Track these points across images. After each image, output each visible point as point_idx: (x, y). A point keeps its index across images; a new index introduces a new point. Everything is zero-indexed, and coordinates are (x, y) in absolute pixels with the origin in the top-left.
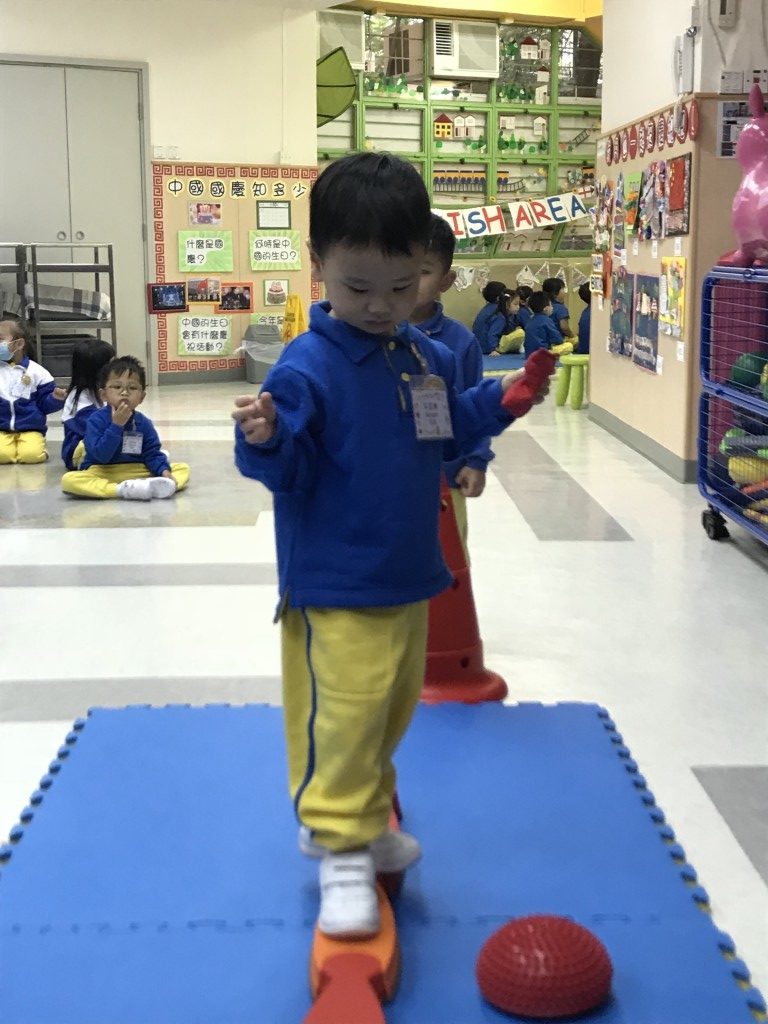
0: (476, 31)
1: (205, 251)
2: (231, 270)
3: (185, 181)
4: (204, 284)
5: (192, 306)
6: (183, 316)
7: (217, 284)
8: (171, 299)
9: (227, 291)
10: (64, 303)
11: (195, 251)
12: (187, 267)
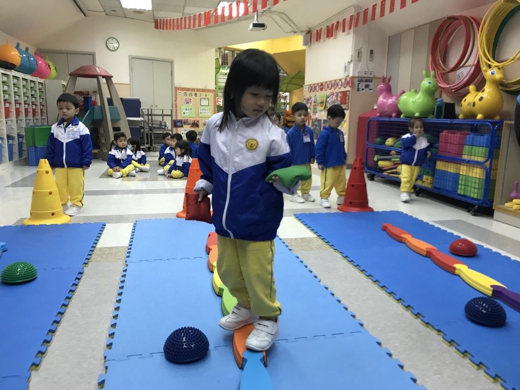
1: (188, 111)
2: (194, 116)
3: (183, 92)
4: (187, 120)
5: (184, 126)
6: (182, 128)
7: (191, 120)
8: (179, 124)
9: (193, 122)
10: (157, 125)
11: (185, 111)
12: (183, 115)
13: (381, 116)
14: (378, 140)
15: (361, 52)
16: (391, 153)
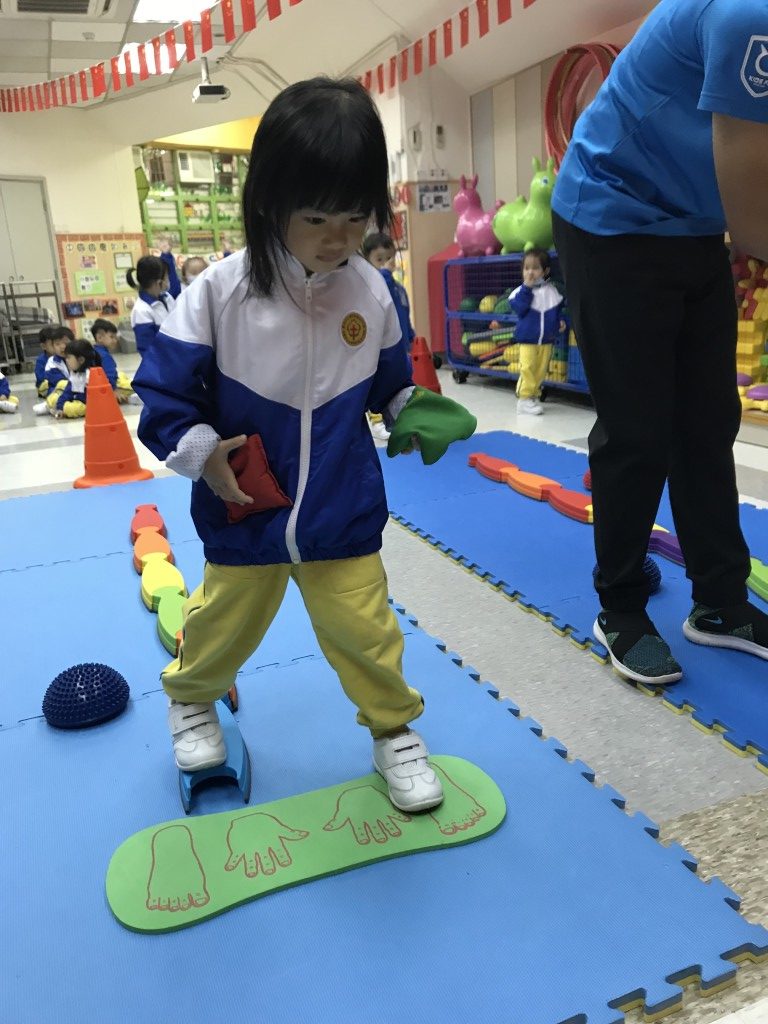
0: (200, 157)
1: (90, 283)
2: (105, 291)
3: (74, 244)
4: (92, 301)
5: (87, 314)
6: (82, 320)
7: (99, 300)
8: (75, 311)
9: (105, 304)
10: (28, 316)
11: (84, 283)
12: (82, 292)
13: (466, 255)
14: (467, 303)
15: (420, 133)
16: (491, 327)
